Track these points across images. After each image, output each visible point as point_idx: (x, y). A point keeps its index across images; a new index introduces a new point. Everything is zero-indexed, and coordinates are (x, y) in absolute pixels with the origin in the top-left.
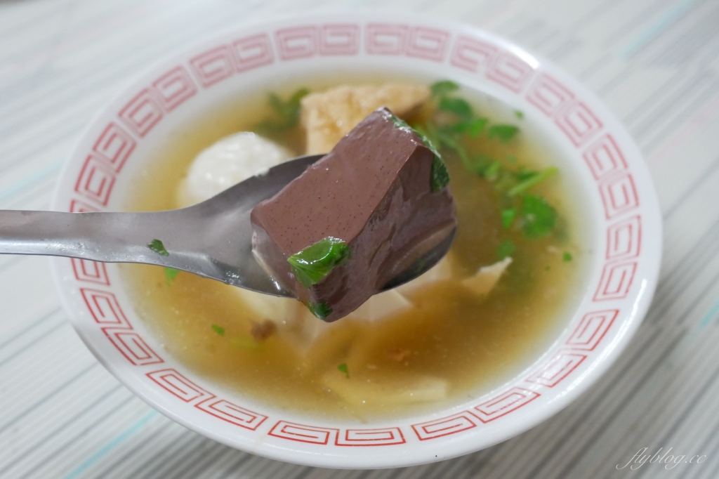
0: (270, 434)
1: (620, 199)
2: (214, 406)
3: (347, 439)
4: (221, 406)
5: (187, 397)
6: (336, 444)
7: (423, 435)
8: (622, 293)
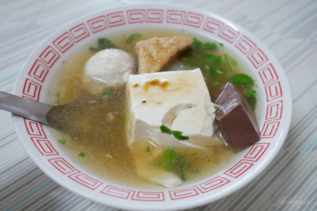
0: (101, 192)
2: (78, 177)
3: (138, 197)
4: (81, 177)
5: (65, 172)
6: (132, 199)
7: (174, 197)
8: (272, 136)
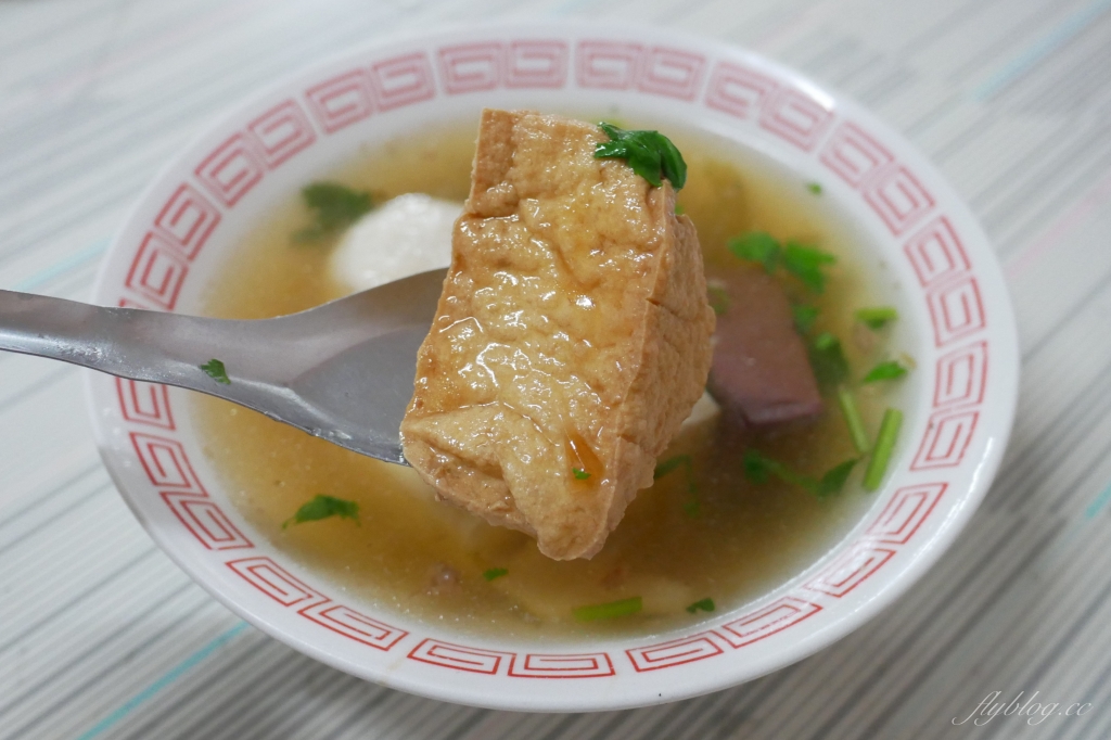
0: (410, 656)
1: (957, 317)
2: (328, 614)
3: (526, 667)
4: (338, 615)
5: (287, 599)
6: (510, 673)
7: (642, 664)
8: (953, 458)
